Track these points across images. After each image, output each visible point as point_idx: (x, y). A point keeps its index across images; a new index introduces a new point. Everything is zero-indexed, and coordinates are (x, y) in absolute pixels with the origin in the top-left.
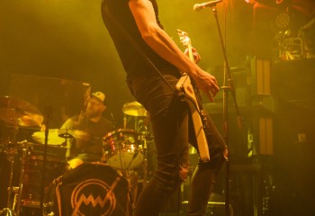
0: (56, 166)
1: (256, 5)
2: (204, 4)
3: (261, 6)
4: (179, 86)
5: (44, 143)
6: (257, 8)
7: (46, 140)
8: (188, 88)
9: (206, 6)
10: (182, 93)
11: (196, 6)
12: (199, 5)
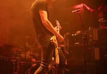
0: (28, 65)
1: (92, 10)
2: (75, 11)
3: (93, 10)
4: (51, 39)
5: (24, 57)
6: (92, 11)
7: (25, 56)
8: (55, 40)
9: (76, 11)
10: (52, 41)
11: (73, 11)
12: (74, 11)
